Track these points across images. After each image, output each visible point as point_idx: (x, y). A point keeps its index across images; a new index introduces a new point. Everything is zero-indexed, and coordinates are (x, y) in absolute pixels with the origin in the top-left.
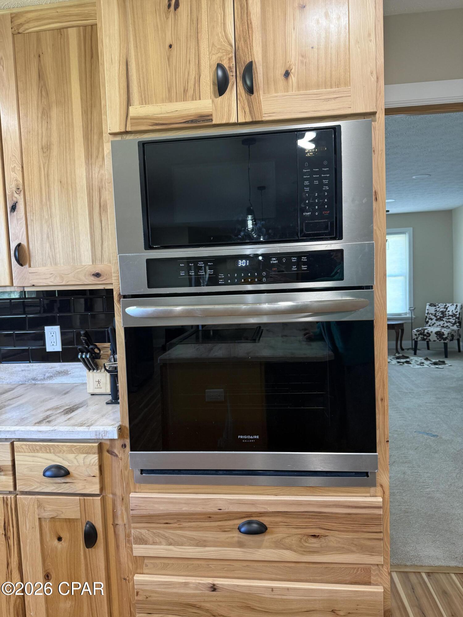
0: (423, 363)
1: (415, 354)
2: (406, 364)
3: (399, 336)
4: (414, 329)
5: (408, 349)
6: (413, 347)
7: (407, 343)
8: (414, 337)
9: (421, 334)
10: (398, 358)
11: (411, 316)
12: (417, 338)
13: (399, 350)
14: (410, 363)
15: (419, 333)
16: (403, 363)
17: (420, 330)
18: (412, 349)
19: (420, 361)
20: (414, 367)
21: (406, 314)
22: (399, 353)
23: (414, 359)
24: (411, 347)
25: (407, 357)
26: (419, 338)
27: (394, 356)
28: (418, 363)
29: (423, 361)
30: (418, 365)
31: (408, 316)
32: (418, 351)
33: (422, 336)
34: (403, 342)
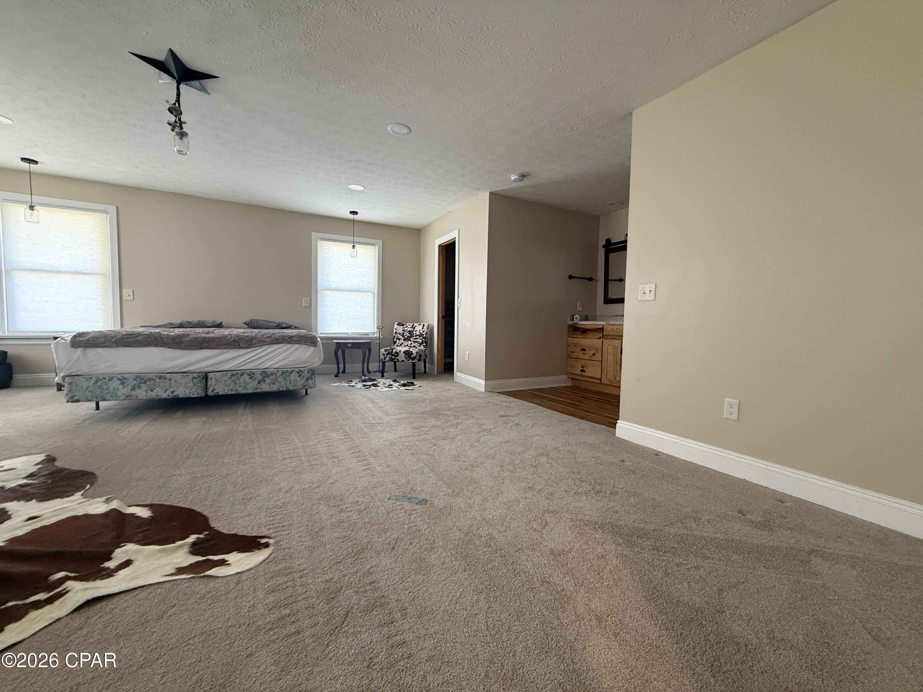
0: (391, 385)
1: (383, 376)
2: (373, 388)
3: (365, 357)
4: (382, 349)
5: (375, 372)
6: (381, 369)
7: (374, 366)
8: (382, 357)
9: (389, 354)
10: (364, 381)
11: (378, 336)
12: (385, 358)
13: (366, 372)
14: (378, 386)
15: (387, 352)
16: (370, 386)
17: (388, 350)
18: (379, 371)
19: (388, 383)
20: (382, 390)
21: (373, 333)
22: (365, 376)
23: (381, 381)
24: (378, 369)
25: (375, 380)
26: (387, 359)
27: (359, 380)
28: (386, 385)
29: (392, 383)
30: (386, 387)
31: (375, 335)
32: (385, 374)
33: (390, 356)
34: (370, 364)
